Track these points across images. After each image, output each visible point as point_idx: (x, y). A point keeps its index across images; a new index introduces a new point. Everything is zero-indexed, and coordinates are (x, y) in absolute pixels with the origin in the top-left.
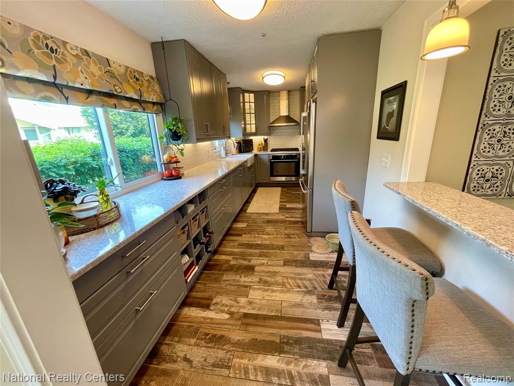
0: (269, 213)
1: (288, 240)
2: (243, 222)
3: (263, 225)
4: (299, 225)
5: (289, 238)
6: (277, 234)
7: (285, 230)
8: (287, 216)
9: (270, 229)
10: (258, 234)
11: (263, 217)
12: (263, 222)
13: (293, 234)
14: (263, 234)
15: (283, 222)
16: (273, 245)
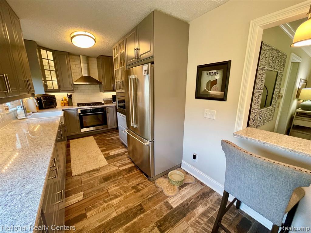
0: (99, 168)
1: (139, 194)
2: (75, 192)
3: (102, 185)
4: (136, 172)
5: (139, 191)
6: (125, 192)
7: (129, 182)
8: (118, 165)
9: (113, 188)
10: (105, 202)
11: (95, 175)
12: (101, 182)
13: (138, 185)
14: (111, 199)
15: (119, 173)
16: (131, 209)
